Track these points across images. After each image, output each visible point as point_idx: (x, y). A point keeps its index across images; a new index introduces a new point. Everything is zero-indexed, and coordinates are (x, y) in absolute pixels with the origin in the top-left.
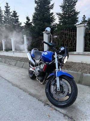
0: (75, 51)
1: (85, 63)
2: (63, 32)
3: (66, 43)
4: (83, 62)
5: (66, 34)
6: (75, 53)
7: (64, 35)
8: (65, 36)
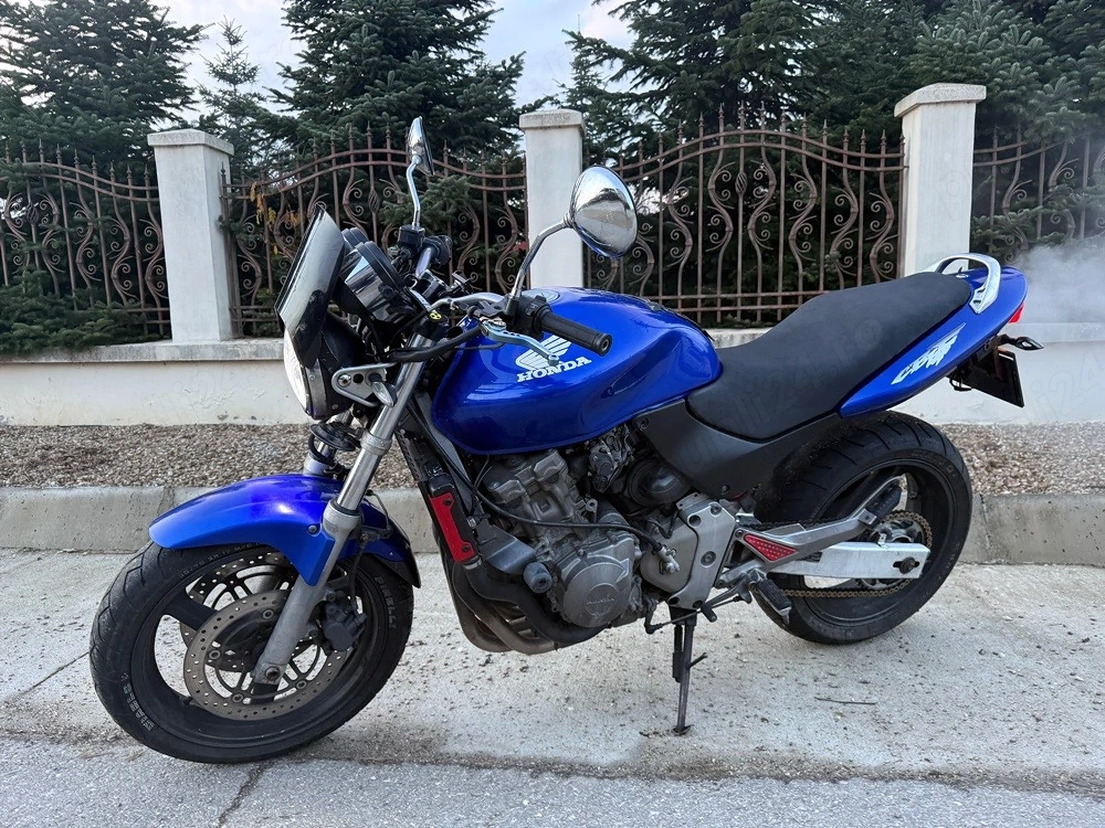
0: (166, 333)
1: (244, 421)
2: (47, 171)
3: (82, 271)
4: (228, 421)
5: (71, 195)
6: (161, 349)
7: (57, 198)
8: (71, 210)
